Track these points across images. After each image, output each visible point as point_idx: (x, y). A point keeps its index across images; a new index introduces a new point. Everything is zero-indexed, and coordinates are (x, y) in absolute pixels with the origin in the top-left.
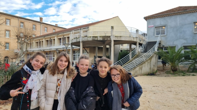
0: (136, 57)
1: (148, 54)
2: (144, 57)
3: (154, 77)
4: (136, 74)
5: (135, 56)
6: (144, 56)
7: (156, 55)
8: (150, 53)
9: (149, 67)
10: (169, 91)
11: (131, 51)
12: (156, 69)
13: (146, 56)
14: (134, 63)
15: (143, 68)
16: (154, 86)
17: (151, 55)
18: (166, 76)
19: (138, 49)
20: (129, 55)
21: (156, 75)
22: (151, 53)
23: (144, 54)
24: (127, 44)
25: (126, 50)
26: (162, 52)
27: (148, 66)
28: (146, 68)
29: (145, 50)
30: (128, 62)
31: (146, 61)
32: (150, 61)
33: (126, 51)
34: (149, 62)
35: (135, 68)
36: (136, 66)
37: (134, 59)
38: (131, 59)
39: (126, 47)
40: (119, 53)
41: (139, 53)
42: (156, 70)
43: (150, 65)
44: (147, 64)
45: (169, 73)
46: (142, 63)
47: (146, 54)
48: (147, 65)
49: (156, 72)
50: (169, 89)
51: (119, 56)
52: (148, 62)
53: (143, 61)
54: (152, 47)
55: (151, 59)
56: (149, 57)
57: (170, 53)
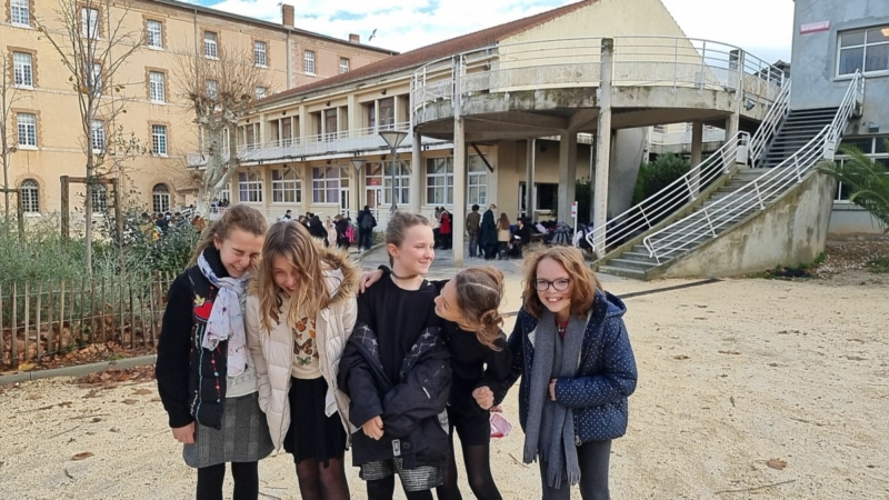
0: (719, 190)
1: (785, 174)
2: (757, 188)
3: (800, 284)
4: (713, 271)
5: (717, 182)
6: (759, 182)
7: (825, 176)
8: (795, 167)
9: (783, 235)
10: (849, 358)
11: (700, 157)
12: (817, 247)
13: (773, 182)
15: (751, 244)
16: (785, 332)
17: (796, 180)
18: (863, 284)
19: (737, 150)
20: (683, 181)
21: (817, 277)
22: (798, 167)
23: (761, 174)
24: (684, 124)
25: (676, 152)
26: (859, 164)
27: (775, 234)
28: (766, 244)
29: (771, 151)
30: (675, 213)
31: (766, 210)
32: (788, 206)
33: (677, 155)
34: (782, 212)
35: (709, 241)
36: (717, 231)
37: (710, 198)
38: (694, 199)
39: (676, 136)
40: (642, 168)
41: (740, 166)
42: (822, 250)
43: (786, 229)
44: (772, 221)
45: (883, 269)
46: (747, 218)
47: (772, 174)
48: (775, 226)
49: (821, 259)
50: (855, 349)
51: (638, 182)
52: (780, 215)
53: (753, 210)
54: (811, 139)
55: (798, 200)
56: (786, 188)
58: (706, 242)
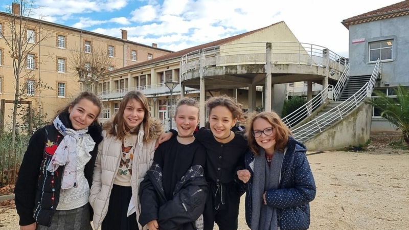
0: (321, 111)
1: (350, 104)
2: (339, 109)
3: (361, 154)
4: (321, 148)
5: (320, 108)
6: (339, 107)
7: (368, 105)
8: (354, 100)
9: (351, 131)
10: (394, 187)
11: (311, 97)
12: (367, 137)
13: (345, 107)
14: (317, 122)
15: (337, 135)
16: (360, 175)
17: (355, 106)
18: (390, 153)
19: (328, 93)
20: (305, 107)
21: (368, 150)
22: (356, 100)
23: (339, 104)
24: (303, 82)
25: (300, 95)
26: (383, 99)
27: (348, 131)
28: (344, 135)
29: (343, 94)
30: (302, 121)
31: (343, 120)
32: (353, 118)
33: (300, 97)
34: (350, 120)
35: (318, 134)
36: (322, 129)
37: (317, 115)
38: (310, 115)
39: (300, 88)
40: (285, 102)
41: (330, 100)
42: (369, 138)
43: (352, 129)
44: (346, 125)
45: (397, 146)
46: (335, 123)
47: (344, 104)
48: (348, 127)
49: (368, 142)
50: (395, 183)
51: (284, 108)
52: (350, 122)
53: (337, 120)
54: (360, 89)
55: (357, 115)
56: (351, 110)
57: (401, 100)
58: (317, 134)
